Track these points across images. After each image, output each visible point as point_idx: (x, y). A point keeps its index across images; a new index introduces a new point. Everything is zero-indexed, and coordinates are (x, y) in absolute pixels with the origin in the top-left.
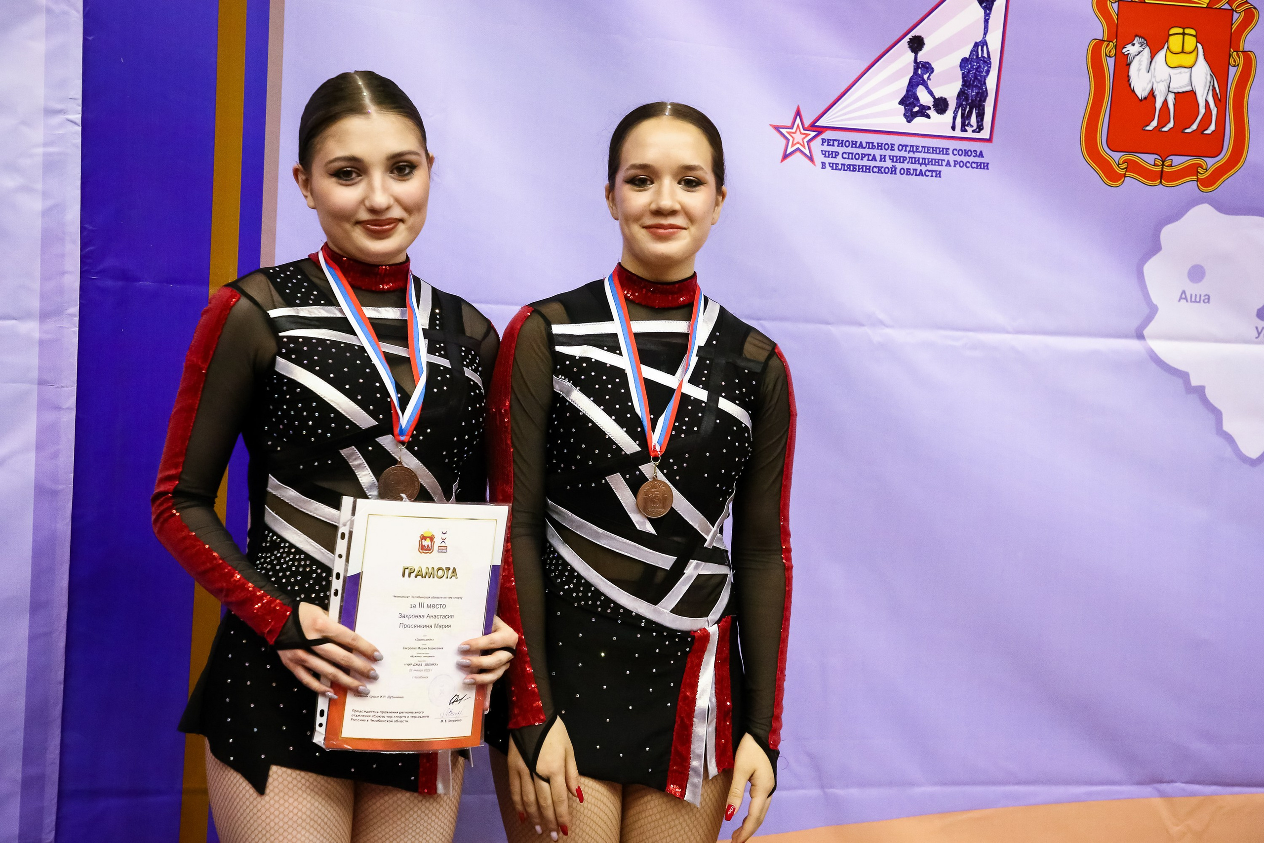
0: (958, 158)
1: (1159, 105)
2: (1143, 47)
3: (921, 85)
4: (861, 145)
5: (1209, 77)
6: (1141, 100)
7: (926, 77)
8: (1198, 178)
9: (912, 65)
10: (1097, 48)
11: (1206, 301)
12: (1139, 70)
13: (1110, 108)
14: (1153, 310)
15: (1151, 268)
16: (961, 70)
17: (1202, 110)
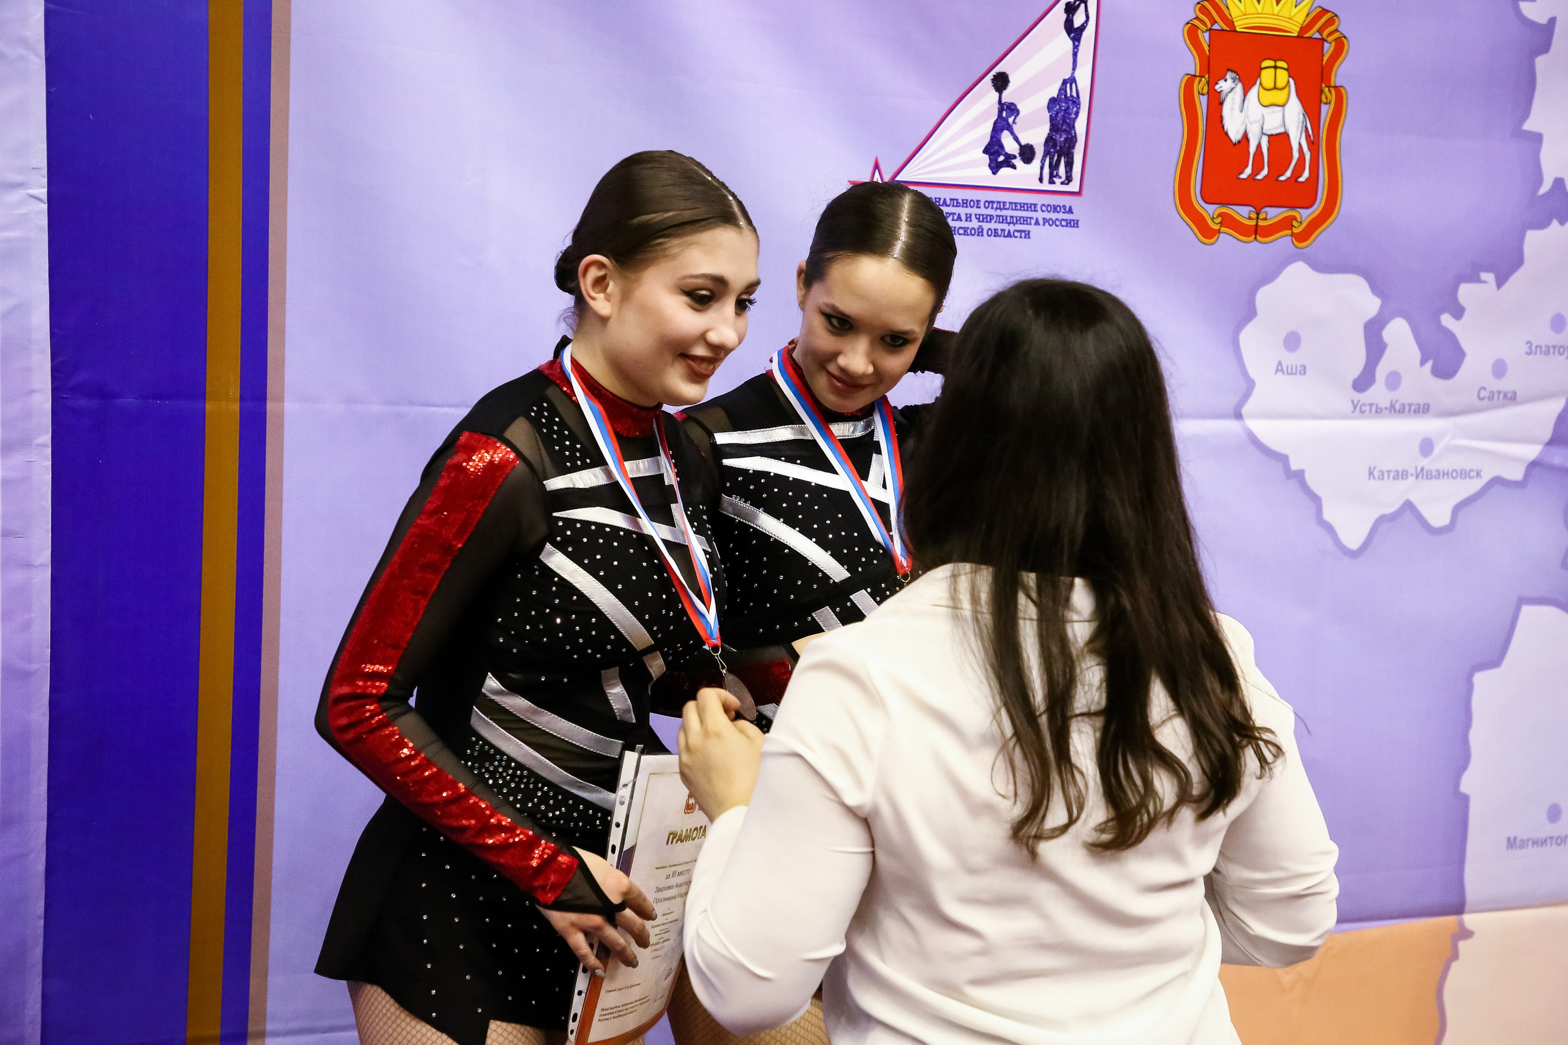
0: (1048, 215)
1: (1252, 149)
2: (1236, 83)
3: (1007, 129)
4: (945, 203)
5: (1301, 117)
6: (1235, 144)
7: (1011, 120)
8: (1292, 233)
9: (996, 107)
10: (1189, 84)
11: (1302, 372)
12: (1232, 109)
13: (1204, 156)
14: (1251, 384)
15: (1248, 336)
16: (1049, 112)
17: (1296, 155)
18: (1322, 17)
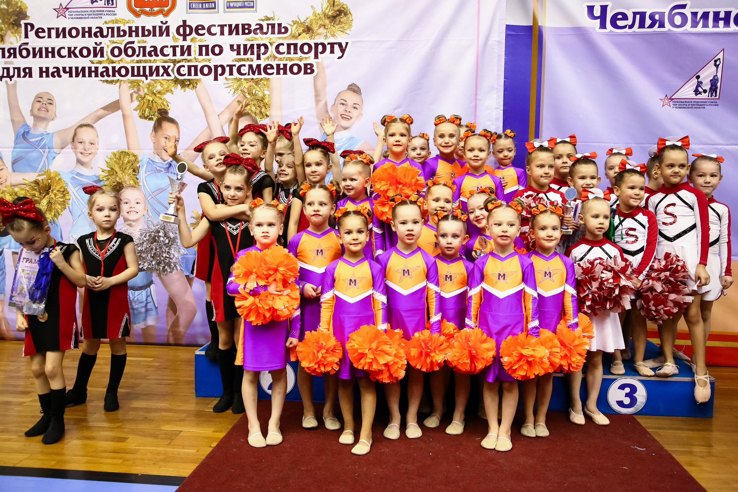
0: (710, 104)
3: (699, 87)
4: (683, 102)
7: (701, 85)
9: (697, 82)
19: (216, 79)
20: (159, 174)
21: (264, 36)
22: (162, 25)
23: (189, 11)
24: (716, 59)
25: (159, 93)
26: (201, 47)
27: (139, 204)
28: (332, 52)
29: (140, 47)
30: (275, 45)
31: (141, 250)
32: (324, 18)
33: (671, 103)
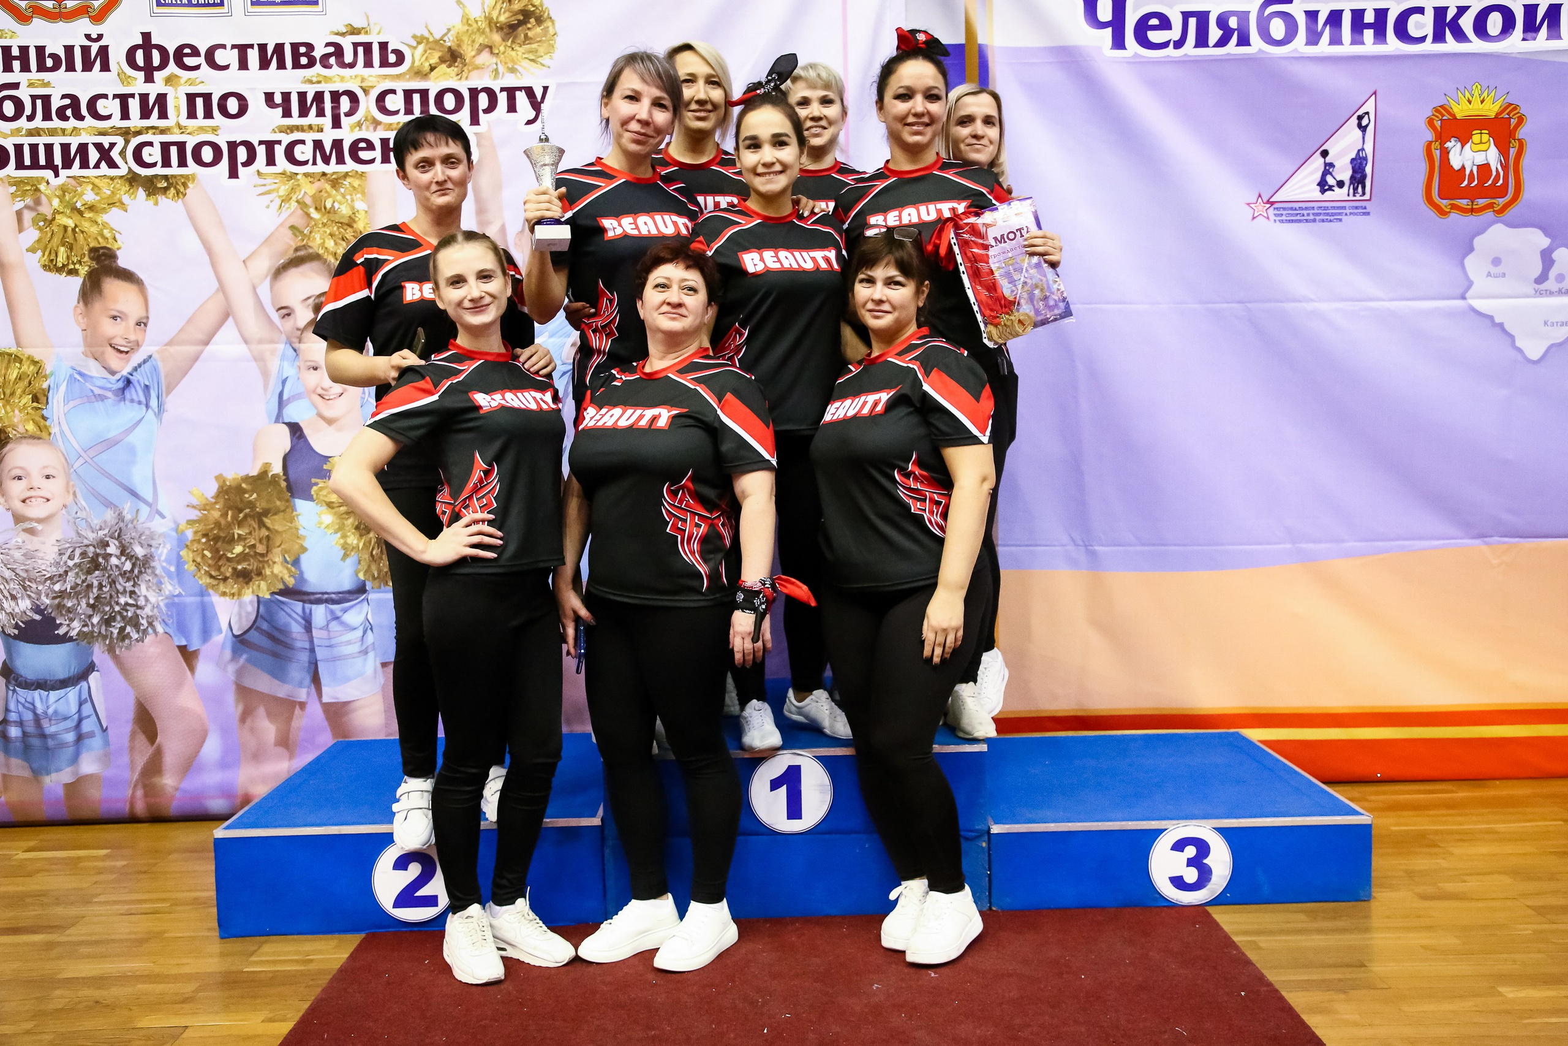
0: (1351, 211)
1: (1468, 172)
2: (1457, 143)
3: (1329, 174)
4: (1296, 209)
5: (1498, 155)
6: (1457, 171)
7: (1331, 170)
8: (1494, 210)
9: (1323, 165)
10: (1430, 144)
11: (1503, 276)
12: (1455, 155)
13: (1439, 177)
14: (1470, 284)
15: (1469, 261)
16: (1351, 165)
17: (1494, 173)
18: (1510, 107)
19: (233, 174)
20: (99, 405)
21: (347, 72)
22: (88, 43)
23: (157, 10)
24: (1360, 113)
25: (91, 208)
26: (191, 98)
27: (52, 480)
28: (512, 108)
29: (34, 98)
30: (374, 94)
31: (61, 592)
32: (487, 30)
33: (1271, 211)
